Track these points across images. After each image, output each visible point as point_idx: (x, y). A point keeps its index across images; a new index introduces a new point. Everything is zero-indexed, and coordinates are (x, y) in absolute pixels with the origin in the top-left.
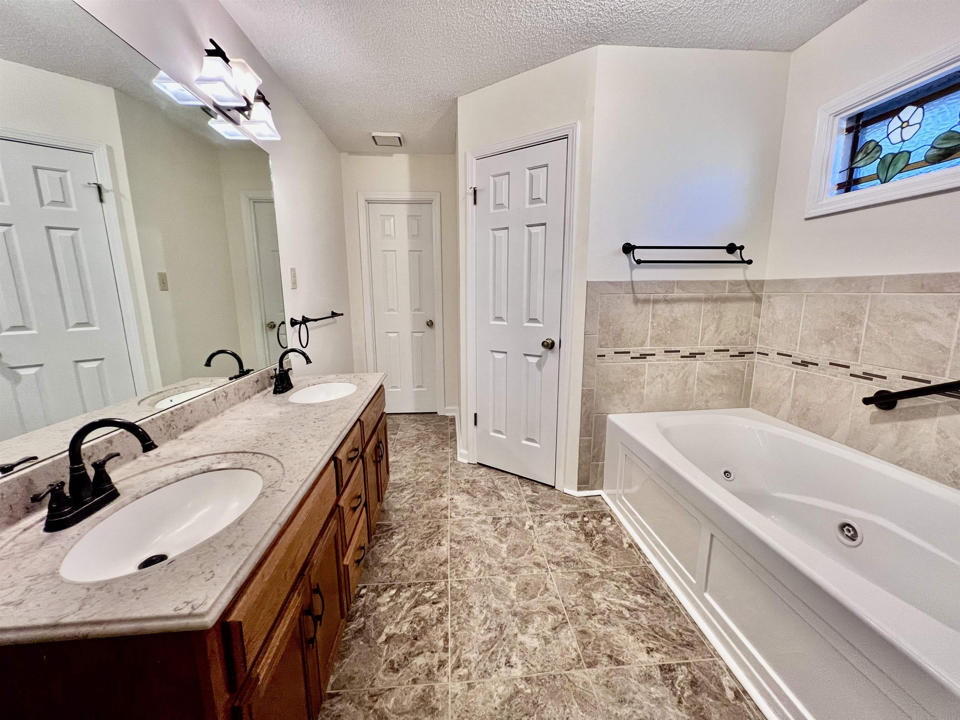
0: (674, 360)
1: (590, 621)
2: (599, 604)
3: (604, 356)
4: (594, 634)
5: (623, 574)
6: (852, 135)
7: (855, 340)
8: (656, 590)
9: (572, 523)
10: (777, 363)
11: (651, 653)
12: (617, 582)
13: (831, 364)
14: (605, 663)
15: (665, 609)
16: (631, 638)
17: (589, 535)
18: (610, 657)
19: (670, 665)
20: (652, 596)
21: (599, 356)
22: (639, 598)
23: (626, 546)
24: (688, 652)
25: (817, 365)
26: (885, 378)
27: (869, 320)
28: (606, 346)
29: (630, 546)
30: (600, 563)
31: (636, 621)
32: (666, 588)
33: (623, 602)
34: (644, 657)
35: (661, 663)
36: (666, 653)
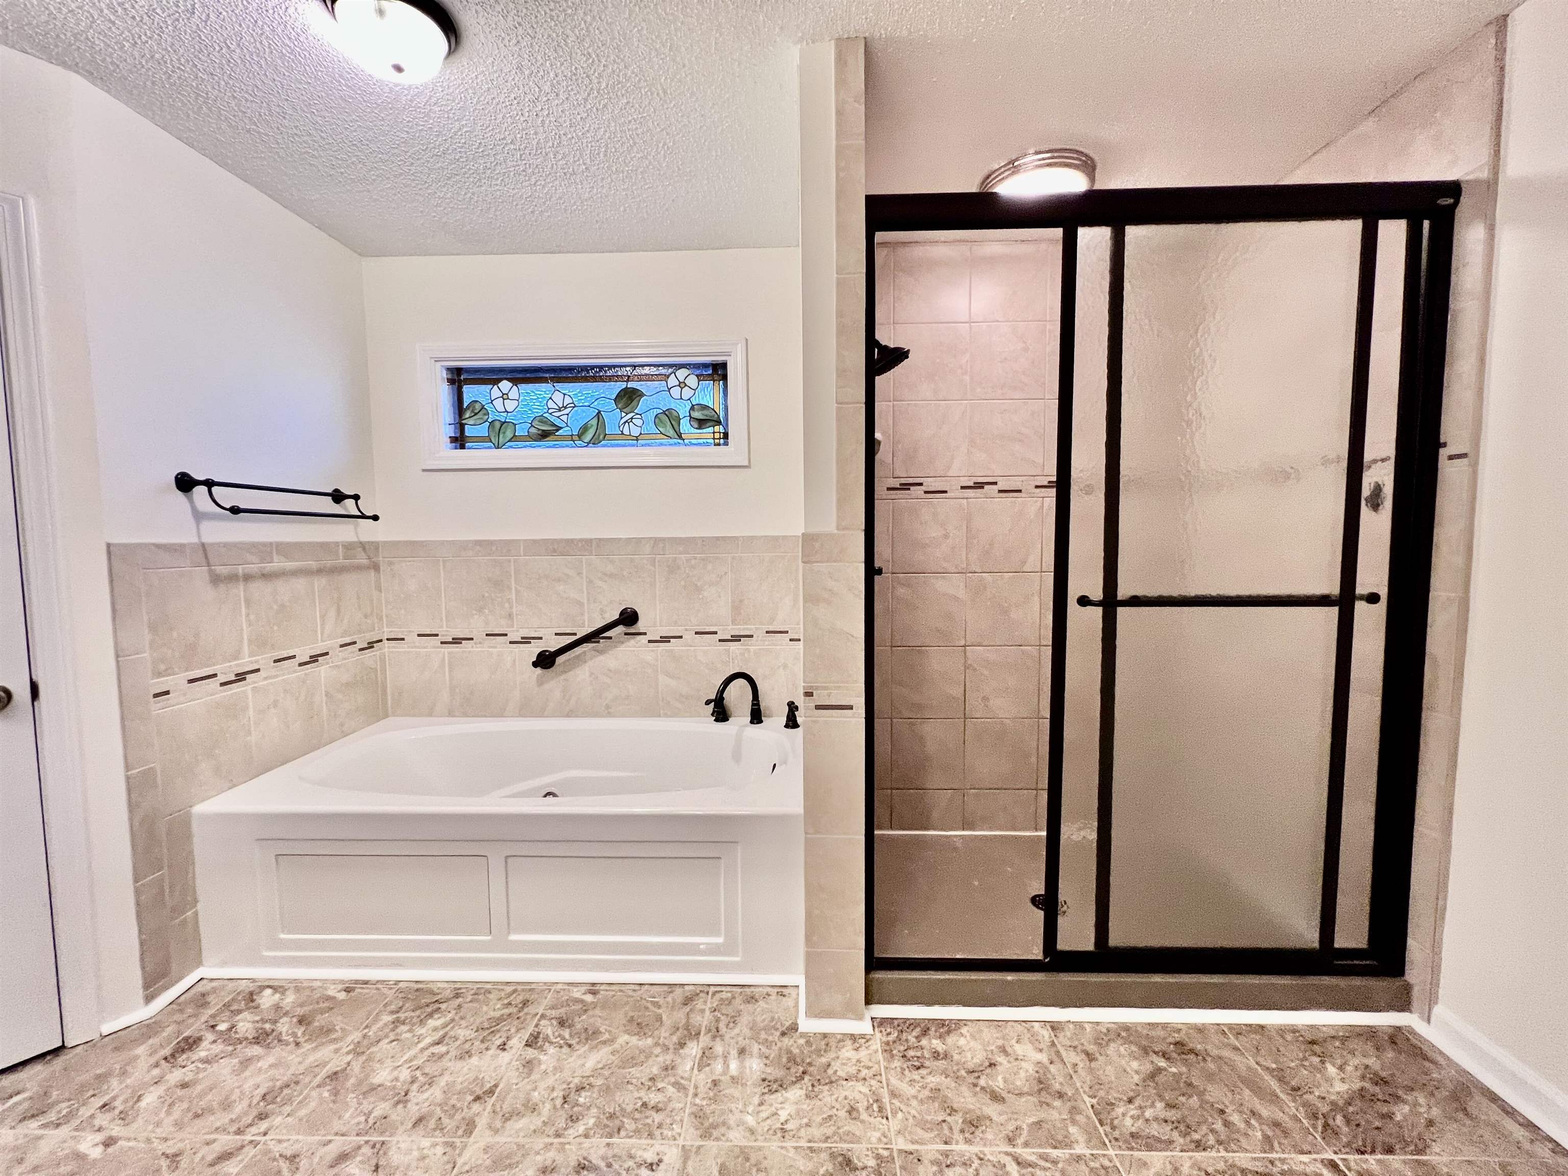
0: (290, 673)
1: (409, 1105)
2: (397, 1079)
3: (167, 693)
4: (432, 1107)
5: (380, 1024)
6: (456, 386)
7: (507, 605)
8: (439, 997)
9: (203, 1054)
10: (418, 647)
11: (506, 1047)
12: (386, 1036)
13: (487, 635)
14: (481, 1109)
15: (471, 1002)
16: (474, 1060)
17: (261, 1038)
18: (477, 1098)
19: (531, 1034)
20: (443, 1006)
21: (156, 695)
22: (432, 1023)
23: (342, 996)
24: (530, 1009)
25: (472, 639)
26: (541, 638)
27: (515, 583)
28: (168, 672)
29: (348, 990)
30: (333, 1047)
31: (458, 1043)
32: (446, 985)
33: (421, 1045)
34: (505, 1057)
35: (524, 1043)
36: (518, 1031)
